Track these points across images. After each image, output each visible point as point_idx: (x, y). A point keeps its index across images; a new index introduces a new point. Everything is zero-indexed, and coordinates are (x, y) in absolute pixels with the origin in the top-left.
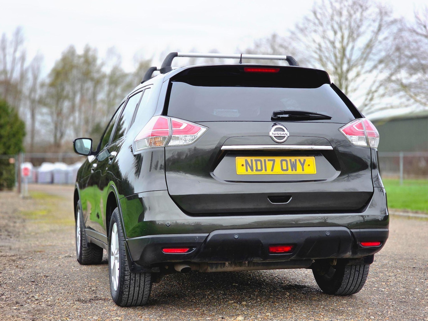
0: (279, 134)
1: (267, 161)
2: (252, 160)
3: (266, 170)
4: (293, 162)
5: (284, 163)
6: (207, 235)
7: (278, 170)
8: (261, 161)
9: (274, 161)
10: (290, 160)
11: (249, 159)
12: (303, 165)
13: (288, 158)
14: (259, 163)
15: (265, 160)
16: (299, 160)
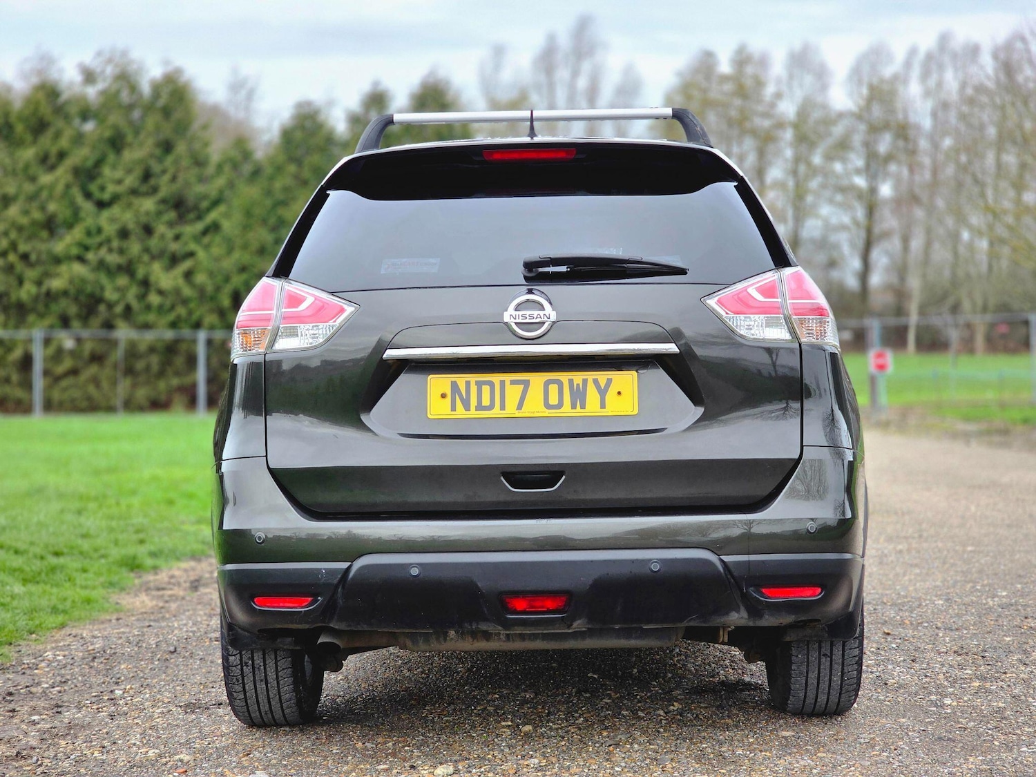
0: (527, 316)
1: (507, 383)
2: (468, 383)
3: (503, 407)
4: (578, 385)
5: (554, 389)
6: (345, 565)
7: (534, 406)
8: (492, 385)
9: (526, 384)
10: (571, 381)
11: (461, 379)
12: (603, 392)
13: (564, 377)
14: (486, 389)
15: (502, 383)
16: (596, 382)
